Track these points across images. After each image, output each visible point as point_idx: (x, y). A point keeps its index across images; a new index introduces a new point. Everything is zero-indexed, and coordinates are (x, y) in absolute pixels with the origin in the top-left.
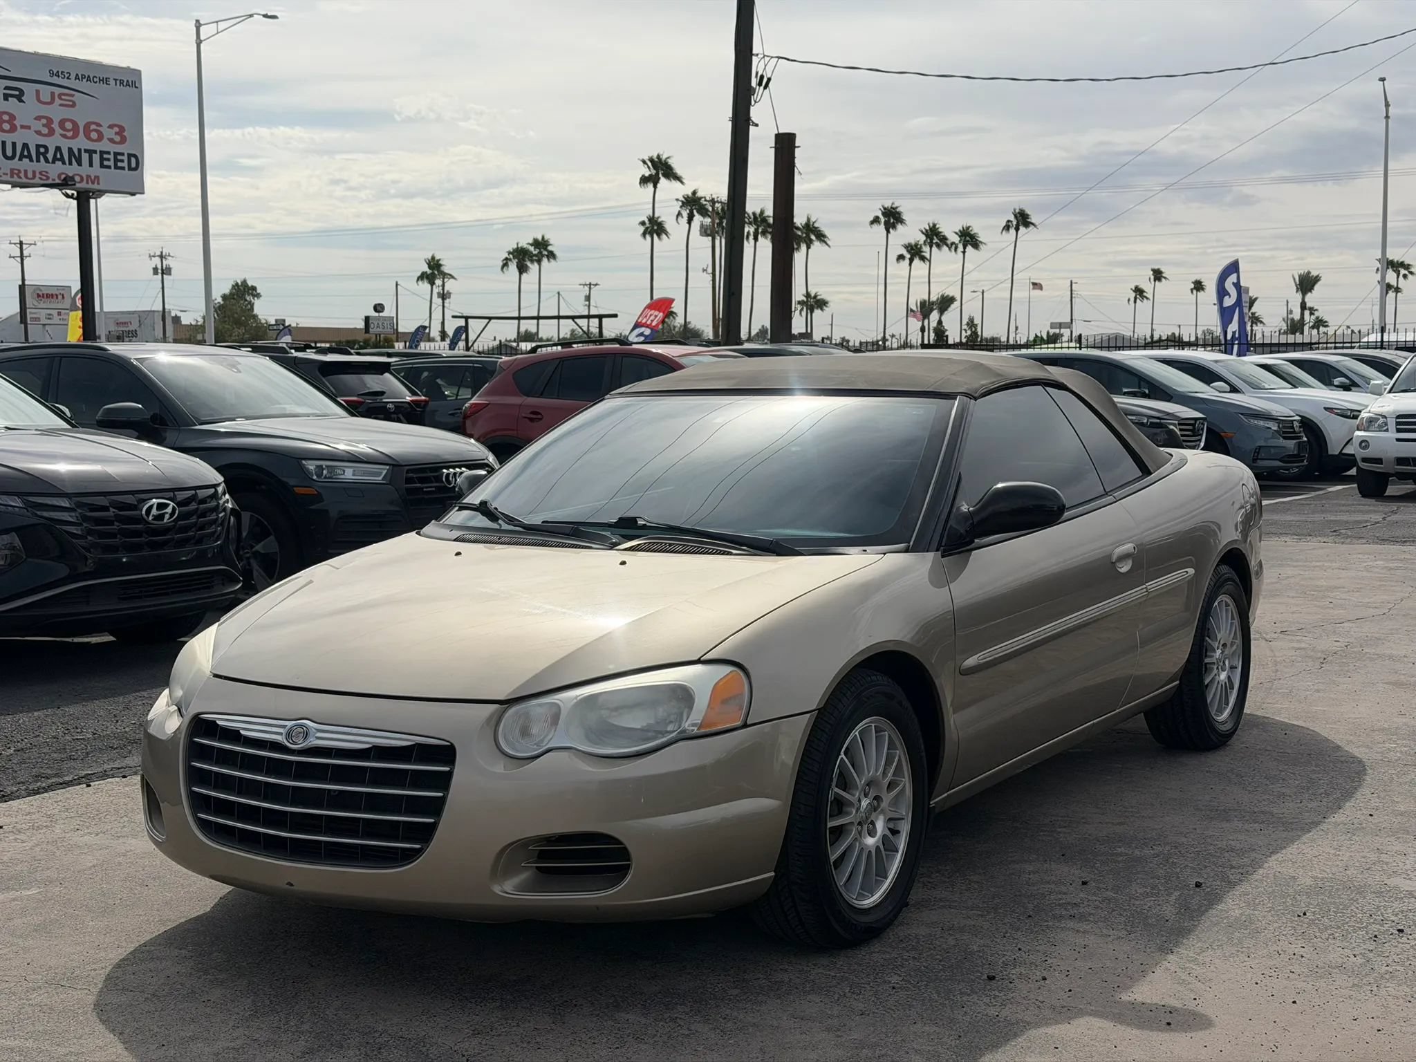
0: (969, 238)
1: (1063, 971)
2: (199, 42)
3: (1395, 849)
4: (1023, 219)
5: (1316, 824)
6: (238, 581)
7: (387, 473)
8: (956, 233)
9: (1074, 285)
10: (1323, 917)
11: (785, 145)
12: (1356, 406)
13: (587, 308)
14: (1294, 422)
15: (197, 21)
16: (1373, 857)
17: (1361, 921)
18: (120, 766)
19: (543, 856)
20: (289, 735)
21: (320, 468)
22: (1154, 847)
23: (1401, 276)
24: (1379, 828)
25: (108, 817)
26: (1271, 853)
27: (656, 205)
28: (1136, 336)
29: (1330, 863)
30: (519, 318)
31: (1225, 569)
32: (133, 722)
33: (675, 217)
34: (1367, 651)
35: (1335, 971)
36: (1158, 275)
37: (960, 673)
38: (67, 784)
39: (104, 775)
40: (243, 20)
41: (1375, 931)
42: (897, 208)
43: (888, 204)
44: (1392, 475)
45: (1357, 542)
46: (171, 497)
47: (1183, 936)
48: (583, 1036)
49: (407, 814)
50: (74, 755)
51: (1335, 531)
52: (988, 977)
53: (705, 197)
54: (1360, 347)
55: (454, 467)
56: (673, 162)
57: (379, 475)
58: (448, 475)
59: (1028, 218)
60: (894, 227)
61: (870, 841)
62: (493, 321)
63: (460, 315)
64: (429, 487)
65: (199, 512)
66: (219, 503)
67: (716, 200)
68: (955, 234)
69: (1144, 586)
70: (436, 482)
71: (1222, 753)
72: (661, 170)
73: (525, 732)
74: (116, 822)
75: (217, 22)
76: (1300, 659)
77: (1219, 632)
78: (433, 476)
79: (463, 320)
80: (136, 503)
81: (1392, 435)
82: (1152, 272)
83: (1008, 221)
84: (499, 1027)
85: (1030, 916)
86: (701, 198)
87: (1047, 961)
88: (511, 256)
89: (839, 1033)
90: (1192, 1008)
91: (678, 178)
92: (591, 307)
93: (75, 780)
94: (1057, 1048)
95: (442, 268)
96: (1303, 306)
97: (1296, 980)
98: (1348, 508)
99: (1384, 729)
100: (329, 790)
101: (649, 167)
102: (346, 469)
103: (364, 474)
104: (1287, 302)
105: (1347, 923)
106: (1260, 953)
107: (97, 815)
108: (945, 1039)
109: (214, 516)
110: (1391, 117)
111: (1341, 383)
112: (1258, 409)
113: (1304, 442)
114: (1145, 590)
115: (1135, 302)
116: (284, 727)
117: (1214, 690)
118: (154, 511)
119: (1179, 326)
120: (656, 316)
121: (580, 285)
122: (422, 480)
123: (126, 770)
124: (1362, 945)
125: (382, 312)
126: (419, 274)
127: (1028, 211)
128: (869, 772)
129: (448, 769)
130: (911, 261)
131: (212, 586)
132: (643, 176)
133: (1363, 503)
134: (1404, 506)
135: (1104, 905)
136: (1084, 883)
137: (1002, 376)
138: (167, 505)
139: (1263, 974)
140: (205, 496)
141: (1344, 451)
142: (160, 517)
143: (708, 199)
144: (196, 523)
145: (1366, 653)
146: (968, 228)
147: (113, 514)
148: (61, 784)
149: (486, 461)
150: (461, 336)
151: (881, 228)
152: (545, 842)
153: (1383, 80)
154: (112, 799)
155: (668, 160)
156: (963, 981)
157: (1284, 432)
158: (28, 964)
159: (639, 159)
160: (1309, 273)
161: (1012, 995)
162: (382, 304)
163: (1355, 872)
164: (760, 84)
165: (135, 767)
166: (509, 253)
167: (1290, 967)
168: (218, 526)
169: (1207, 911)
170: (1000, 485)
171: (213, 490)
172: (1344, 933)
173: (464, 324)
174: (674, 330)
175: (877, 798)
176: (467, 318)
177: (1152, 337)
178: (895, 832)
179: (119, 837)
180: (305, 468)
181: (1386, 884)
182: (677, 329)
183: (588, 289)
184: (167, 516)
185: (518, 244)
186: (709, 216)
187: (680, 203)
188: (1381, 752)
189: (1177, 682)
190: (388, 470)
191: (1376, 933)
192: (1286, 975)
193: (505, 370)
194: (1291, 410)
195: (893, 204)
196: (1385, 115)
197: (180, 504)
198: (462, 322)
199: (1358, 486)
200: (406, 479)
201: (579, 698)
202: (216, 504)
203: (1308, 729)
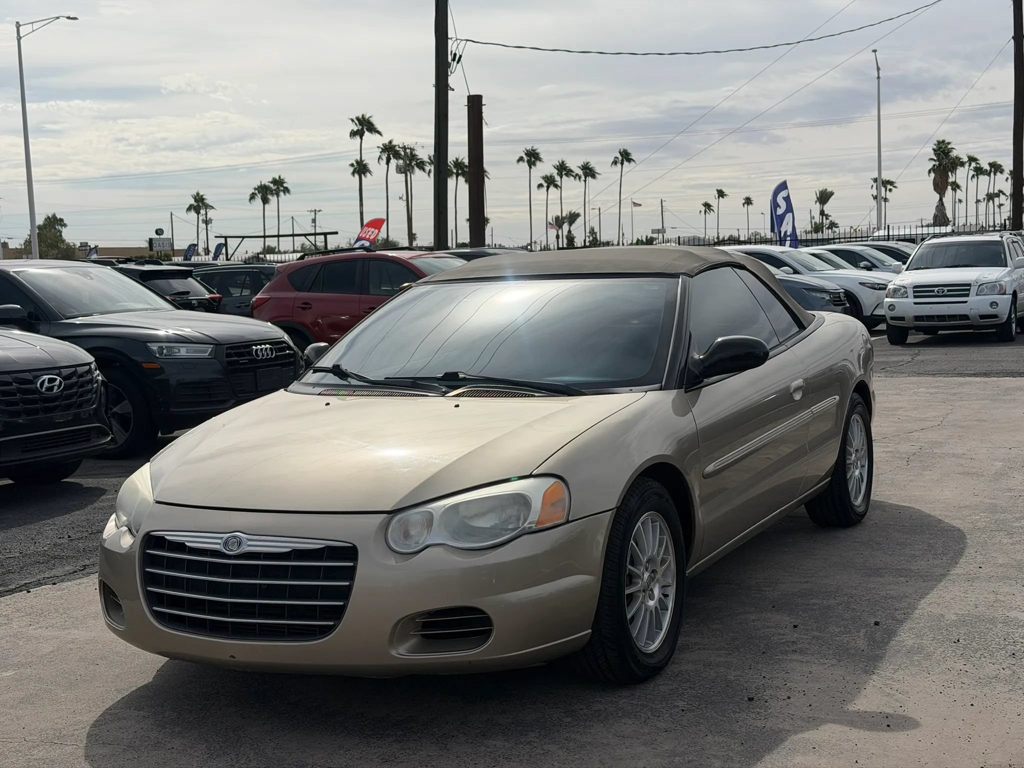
0: (589, 171)
1: (801, 692)
2: (19, 38)
3: (1006, 590)
4: (626, 156)
5: (944, 575)
6: (108, 435)
7: (212, 350)
8: (580, 168)
9: (663, 202)
10: (972, 642)
11: (475, 104)
12: (880, 281)
13: (313, 228)
14: (841, 294)
15: (17, 23)
16: (992, 597)
17: (999, 644)
18: (50, 576)
19: (425, 626)
20: (226, 544)
21: (161, 348)
22: (836, 598)
23: (888, 190)
24: (989, 577)
25: (50, 614)
26: (920, 598)
27: (363, 152)
28: (707, 237)
29: (963, 603)
30: (265, 237)
31: (856, 396)
32: (48, 543)
33: (377, 160)
34: (936, 451)
35: (993, 680)
36: (721, 194)
37: (704, 478)
38: (12, 591)
39: (39, 584)
40: (52, 21)
41: (1011, 651)
42: (536, 150)
43: (529, 147)
44: (911, 328)
45: (901, 376)
46: (57, 373)
47: (878, 661)
48: (466, 759)
49: (321, 599)
50: (11, 570)
51: (883, 369)
52: (748, 698)
53: (399, 145)
54: (873, 240)
55: (260, 345)
56: (374, 120)
57: (206, 352)
58: (257, 350)
59: (630, 156)
60: (534, 164)
61: (651, 603)
62: (245, 239)
63: (220, 235)
64: (244, 360)
65: (79, 385)
66: (93, 377)
67: (407, 147)
68: (578, 168)
69: (810, 410)
70: (249, 355)
71: (859, 527)
72: (365, 126)
73: (407, 535)
74: (58, 618)
75: (32, 23)
76: (891, 459)
77: (854, 441)
78: (246, 352)
79: (224, 239)
80: (32, 379)
81: (911, 300)
82: (716, 192)
83: (616, 157)
84: (400, 756)
85: (764, 653)
86: (395, 146)
87: (786, 684)
88: (257, 192)
89: (654, 746)
90: (901, 713)
91: (379, 133)
92: (317, 227)
93: (17, 588)
94: (815, 748)
95: (205, 201)
96: (822, 213)
97: (968, 689)
98: (884, 353)
99: (966, 507)
100: (260, 584)
101: (356, 124)
102: (181, 349)
103: (195, 351)
104: (811, 211)
105: (990, 646)
106: (936, 671)
107: (42, 613)
108: (732, 746)
109: (90, 387)
110: (881, 78)
111: (865, 265)
112: (814, 284)
113: (847, 307)
114: (811, 412)
115: (705, 214)
116: (221, 538)
117: (852, 482)
118: (46, 384)
119: (738, 230)
120: (373, 232)
121: (308, 211)
122: (237, 355)
123: (55, 578)
124: (1006, 660)
125: (162, 235)
126: (187, 206)
127: (629, 151)
128: (648, 552)
129: (351, 564)
130: (548, 188)
131: (90, 439)
132: (353, 130)
133: (893, 348)
134: (923, 350)
135: (814, 642)
136: (795, 627)
137: (706, 260)
138: (56, 379)
139: (943, 686)
140: (82, 372)
141: (874, 313)
142: (50, 389)
143: (401, 146)
144: (77, 392)
145: (936, 453)
146: (587, 163)
147: (15, 388)
148: (7, 591)
149: (283, 339)
150: (221, 250)
151: (525, 165)
152: (427, 615)
153: (875, 51)
154: (50, 600)
155: (370, 119)
156: (731, 703)
157: (834, 301)
158: (24, 728)
159: (349, 118)
160: (826, 189)
161: (770, 711)
162: (161, 229)
163: (984, 609)
164: (454, 60)
165: (61, 576)
166: (255, 189)
167: (961, 680)
168: (93, 394)
169: (889, 642)
170: (719, 340)
171: (88, 367)
172: (990, 652)
173: (224, 242)
174: (378, 242)
175: (654, 571)
176: (226, 238)
177: (718, 238)
178: (666, 596)
179: (64, 629)
180: (150, 349)
181: (1008, 616)
182: (380, 242)
183: (314, 214)
184: (56, 388)
185: (261, 182)
186: (403, 159)
187: (380, 150)
188: (972, 523)
189: (830, 478)
190: (212, 348)
191: (1013, 652)
192: (960, 685)
193: (281, 273)
194: (837, 285)
195: (532, 147)
196: (877, 76)
197: (65, 378)
198: (222, 241)
199: (888, 337)
200: (226, 354)
201: (446, 507)
202: (91, 377)
203: (913, 508)
